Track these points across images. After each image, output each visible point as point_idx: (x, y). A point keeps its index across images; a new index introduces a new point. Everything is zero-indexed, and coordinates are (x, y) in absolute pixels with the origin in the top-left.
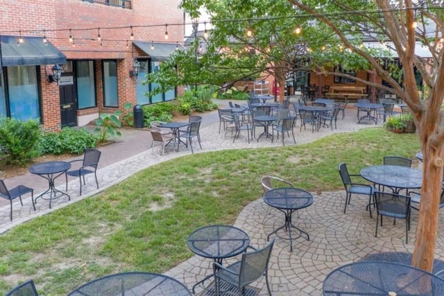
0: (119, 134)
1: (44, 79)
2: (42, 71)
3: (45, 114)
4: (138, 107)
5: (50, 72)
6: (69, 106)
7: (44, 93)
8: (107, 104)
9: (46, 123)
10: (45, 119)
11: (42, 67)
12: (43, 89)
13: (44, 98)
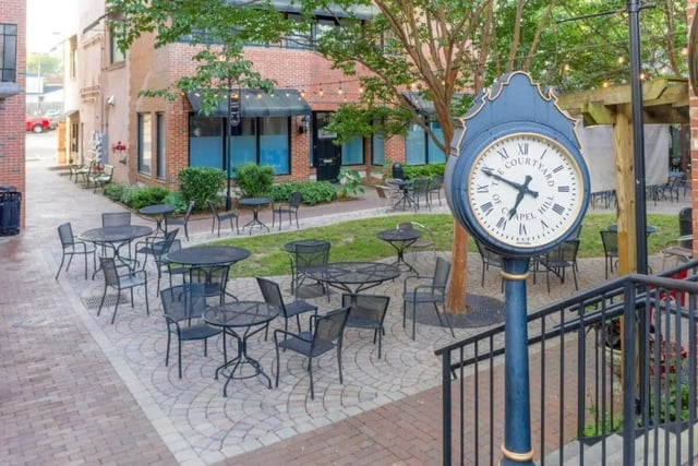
0: (362, 190)
1: (294, 130)
2: (293, 123)
3: (293, 165)
4: (397, 166)
5: (300, 123)
6: (330, 161)
7: (293, 144)
8: (375, 162)
9: (294, 174)
10: (293, 170)
11: (293, 118)
12: (293, 140)
13: (293, 148)
